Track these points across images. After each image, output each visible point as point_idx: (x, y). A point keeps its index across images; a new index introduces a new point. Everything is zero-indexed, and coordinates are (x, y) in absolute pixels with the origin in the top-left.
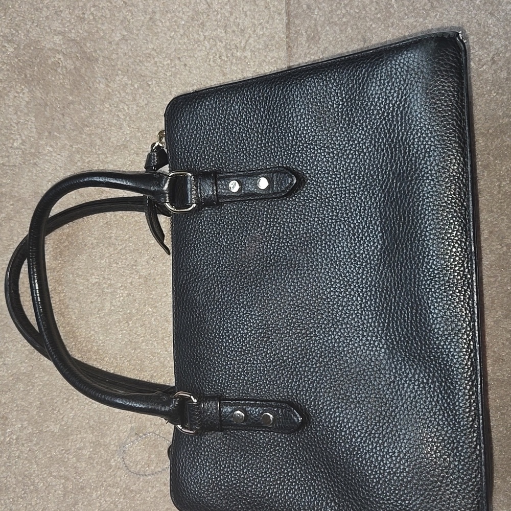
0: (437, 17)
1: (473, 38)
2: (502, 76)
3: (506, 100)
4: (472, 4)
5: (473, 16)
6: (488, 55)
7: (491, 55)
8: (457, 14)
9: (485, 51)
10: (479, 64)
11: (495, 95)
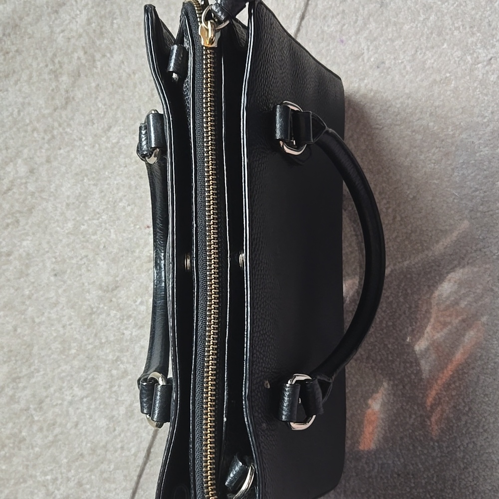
0: (455, 5)
1: (479, 36)
2: (492, 79)
3: (486, 102)
4: (491, 5)
5: (487, 16)
6: (487, 56)
7: (489, 57)
8: (473, 9)
9: (485, 51)
10: (475, 61)
11: (478, 93)
